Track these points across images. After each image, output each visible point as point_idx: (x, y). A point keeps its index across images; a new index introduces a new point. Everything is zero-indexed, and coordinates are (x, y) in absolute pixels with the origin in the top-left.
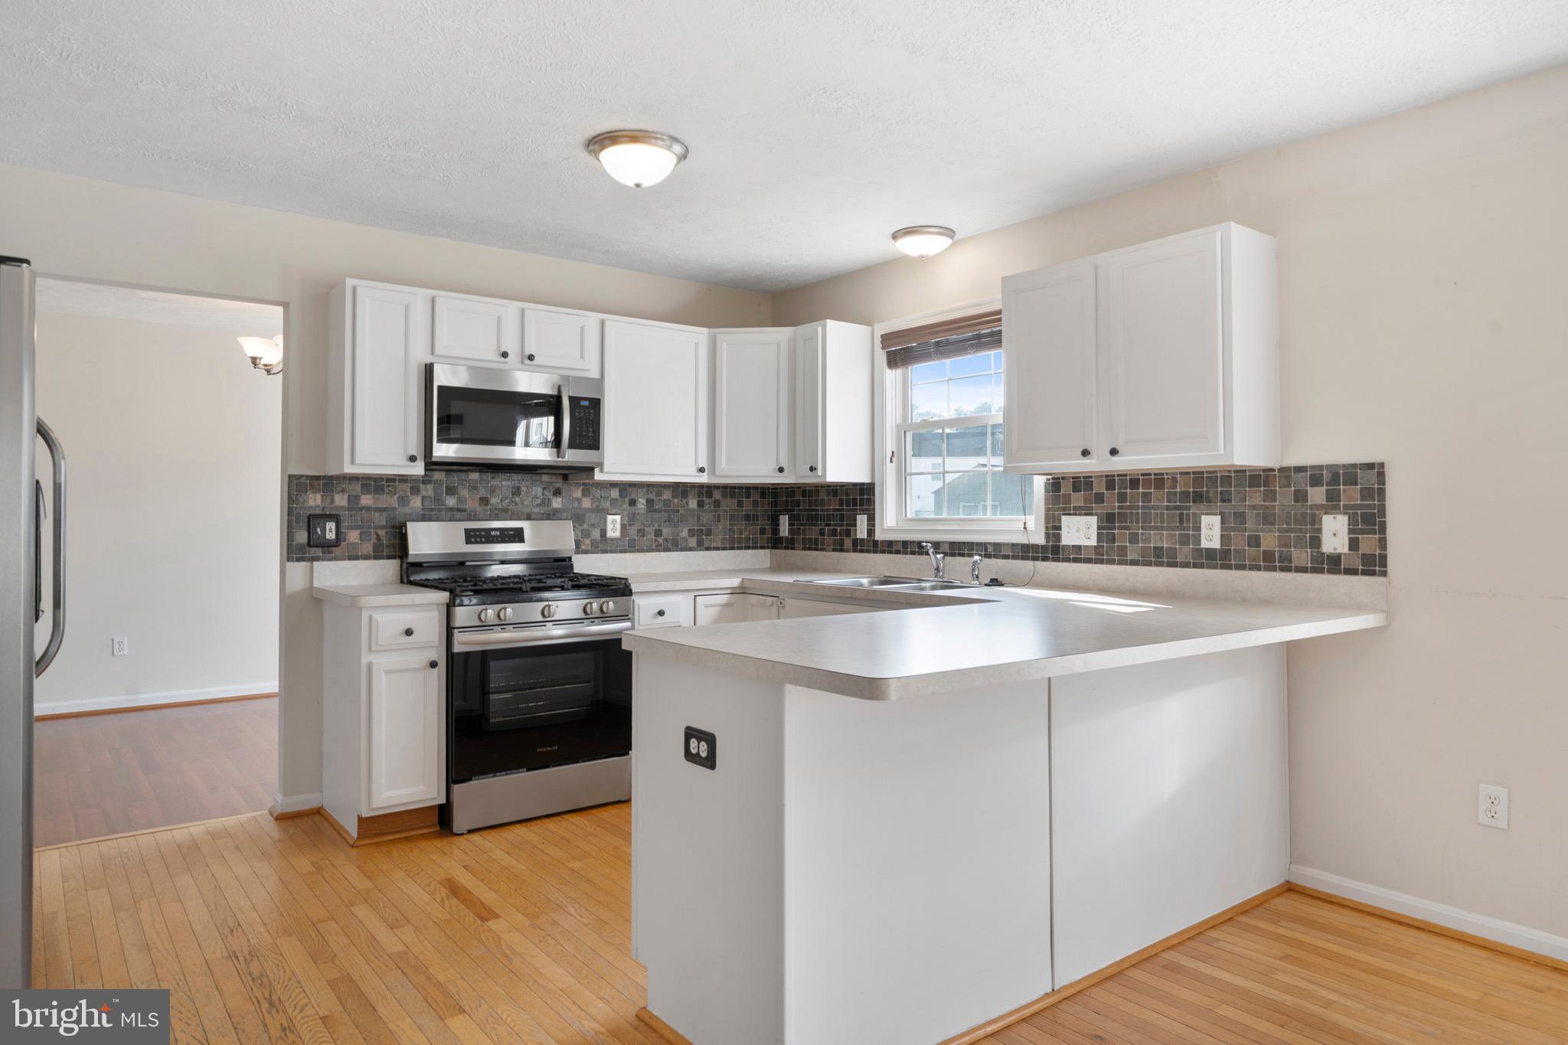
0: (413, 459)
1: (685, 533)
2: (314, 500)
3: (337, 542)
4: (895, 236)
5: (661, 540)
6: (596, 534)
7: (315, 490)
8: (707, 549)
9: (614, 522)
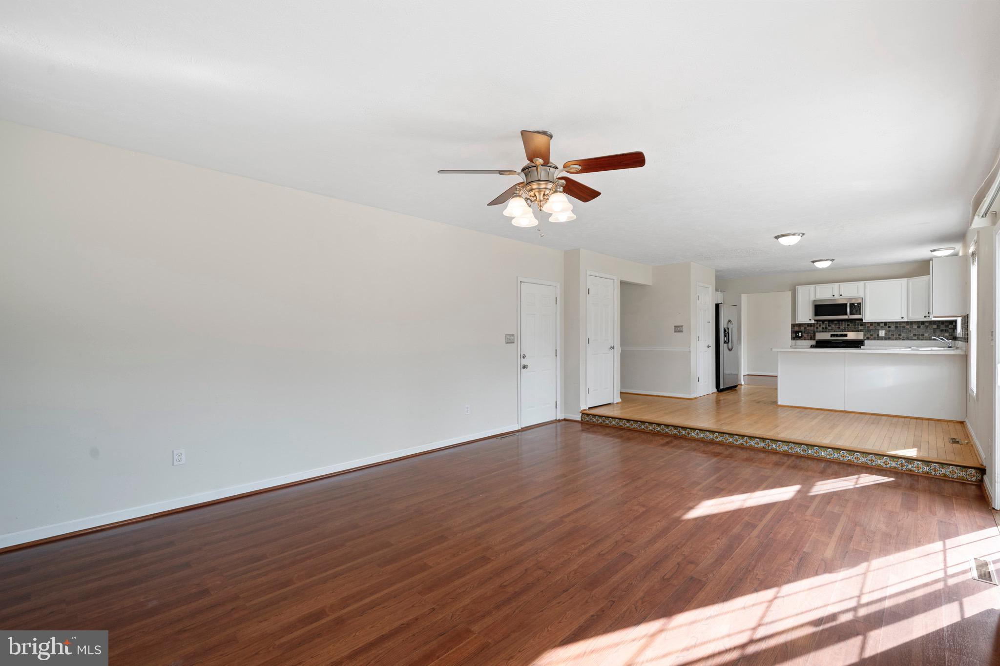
0: (810, 320)
1: (912, 335)
2: (797, 328)
3: (801, 337)
4: (932, 251)
5: (901, 337)
6: (875, 335)
7: (797, 326)
8: (922, 340)
9: (882, 333)
